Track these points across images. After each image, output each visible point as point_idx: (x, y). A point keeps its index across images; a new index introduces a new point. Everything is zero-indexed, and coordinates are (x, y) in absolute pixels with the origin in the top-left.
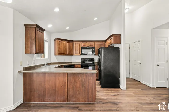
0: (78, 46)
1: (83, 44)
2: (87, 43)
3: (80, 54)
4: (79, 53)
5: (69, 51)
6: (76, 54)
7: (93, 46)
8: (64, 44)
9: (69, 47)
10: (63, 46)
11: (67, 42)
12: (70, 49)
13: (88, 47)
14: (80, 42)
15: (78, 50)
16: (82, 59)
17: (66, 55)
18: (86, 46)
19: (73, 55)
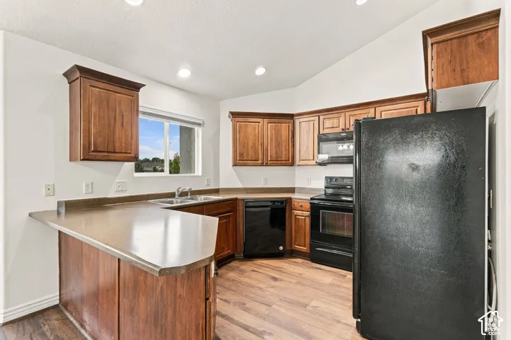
0: (308, 133)
1: (328, 123)
2: (343, 115)
3: (314, 163)
4: (311, 158)
5: (276, 153)
6: (302, 162)
8: (254, 129)
9: (276, 139)
10: (251, 137)
11: (266, 121)
12: (278, 144)
13: (345, 132)
14: (317, 117)
15: (307, 147)
16: (329, 179)
17: (262, 165)
18: (339, 130)
19: (292, 164)
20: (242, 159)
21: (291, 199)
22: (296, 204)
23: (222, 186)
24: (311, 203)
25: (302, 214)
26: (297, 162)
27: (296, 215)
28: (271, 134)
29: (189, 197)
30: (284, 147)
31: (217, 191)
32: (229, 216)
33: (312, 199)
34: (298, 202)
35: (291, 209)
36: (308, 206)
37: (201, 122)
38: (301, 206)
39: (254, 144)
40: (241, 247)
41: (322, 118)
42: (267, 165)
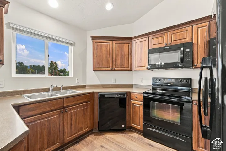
0: (141, 49)
1: (155, 41)
2: (166, 34)
3: (145, 68)
4: (143, 65)
5: (121, 63)
6: (137, 69)
7: (188, 40)
8: (107, 47)
9: (121, 53)
10: (105, 53)
11: (114, 42)
12: (122, 57)
13: (168, 46)
14: (148, 38)
15: (141, 58)
16: (155, 79)
17: (112, 70)
18: (164, 45)
19: (131, 70)
20: (98, 66)
21: (130, 93)
22: (133, 96)
23: (88, 83)
24: (143, 96)
25: (137, 103)
26: (134, 68)
27: (133, 104)
28: (117, 51)
29: (61, 91)
30: (125, 59)
31: (84, 87)
32: (87, 105)
33: (144, 93)
34: (135, 95)
35: (131, 99)
36: (142, 98)
37: (73, 43)
38: (137, 98)
39: (106, 57)
40: (96, 125)
41: (150, 38)
42: (115, 70)
